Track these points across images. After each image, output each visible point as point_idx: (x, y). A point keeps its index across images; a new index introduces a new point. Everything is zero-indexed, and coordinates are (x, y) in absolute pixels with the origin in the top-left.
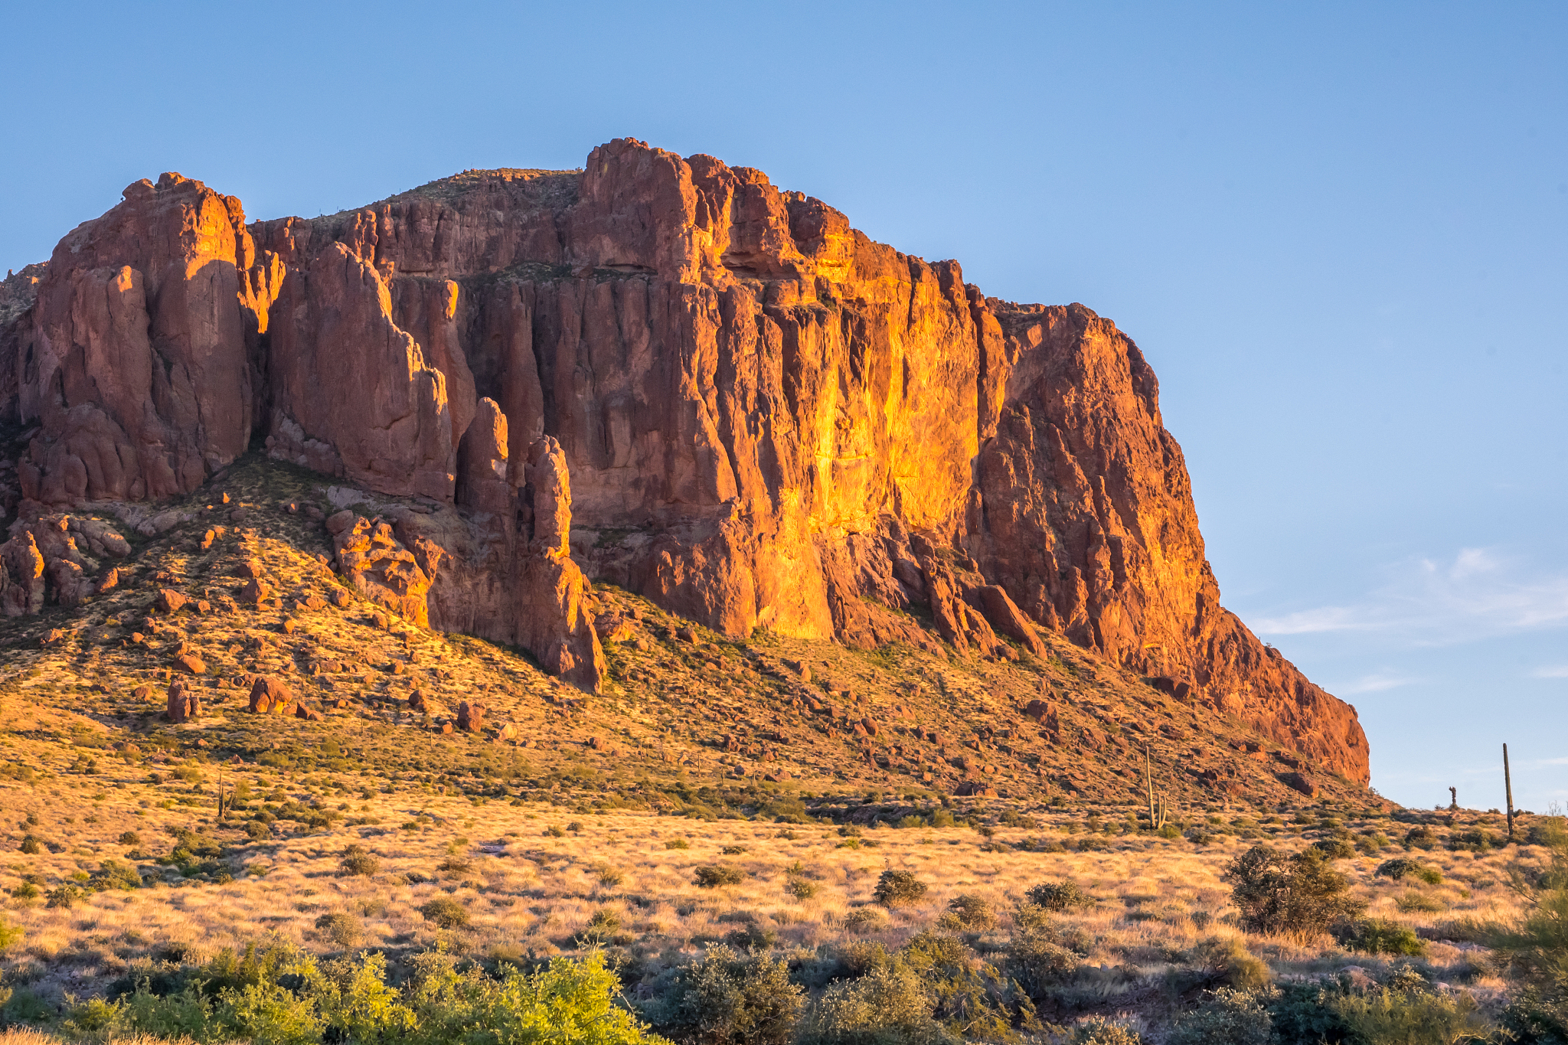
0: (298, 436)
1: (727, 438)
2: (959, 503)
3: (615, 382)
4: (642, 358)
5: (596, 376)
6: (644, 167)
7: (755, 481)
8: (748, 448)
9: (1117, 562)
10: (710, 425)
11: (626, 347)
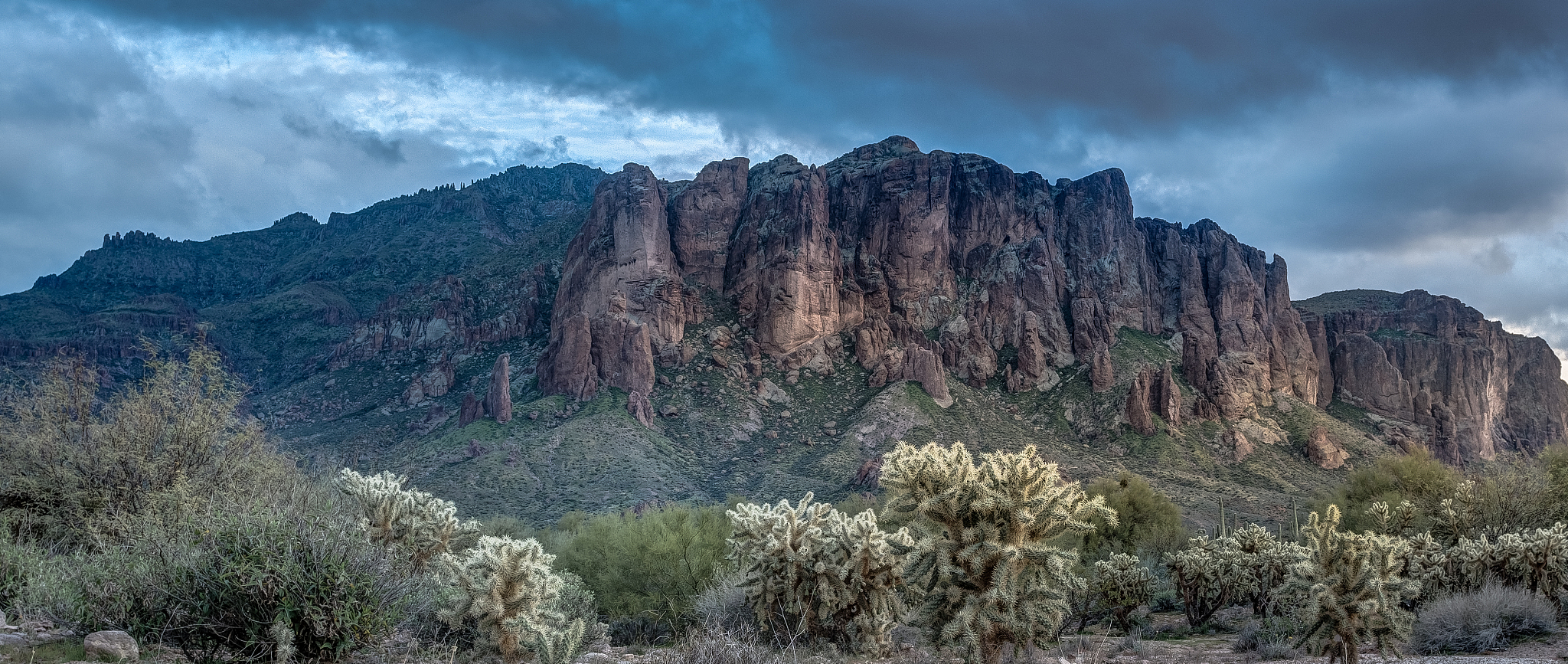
0: (1350, 395)
1: (1467, 396)
2: (1502, 407)
3: (1425, 374)
4: (1434, 367)
5: (1419, 371)
6: (1429, 301)
7: (1477, 409)
8: (1475, 400)
9: (1558, 430)
10: (1462, 391)
11: (1429, 362)
